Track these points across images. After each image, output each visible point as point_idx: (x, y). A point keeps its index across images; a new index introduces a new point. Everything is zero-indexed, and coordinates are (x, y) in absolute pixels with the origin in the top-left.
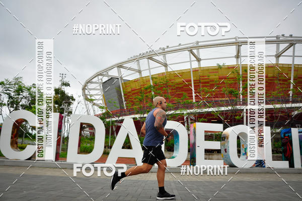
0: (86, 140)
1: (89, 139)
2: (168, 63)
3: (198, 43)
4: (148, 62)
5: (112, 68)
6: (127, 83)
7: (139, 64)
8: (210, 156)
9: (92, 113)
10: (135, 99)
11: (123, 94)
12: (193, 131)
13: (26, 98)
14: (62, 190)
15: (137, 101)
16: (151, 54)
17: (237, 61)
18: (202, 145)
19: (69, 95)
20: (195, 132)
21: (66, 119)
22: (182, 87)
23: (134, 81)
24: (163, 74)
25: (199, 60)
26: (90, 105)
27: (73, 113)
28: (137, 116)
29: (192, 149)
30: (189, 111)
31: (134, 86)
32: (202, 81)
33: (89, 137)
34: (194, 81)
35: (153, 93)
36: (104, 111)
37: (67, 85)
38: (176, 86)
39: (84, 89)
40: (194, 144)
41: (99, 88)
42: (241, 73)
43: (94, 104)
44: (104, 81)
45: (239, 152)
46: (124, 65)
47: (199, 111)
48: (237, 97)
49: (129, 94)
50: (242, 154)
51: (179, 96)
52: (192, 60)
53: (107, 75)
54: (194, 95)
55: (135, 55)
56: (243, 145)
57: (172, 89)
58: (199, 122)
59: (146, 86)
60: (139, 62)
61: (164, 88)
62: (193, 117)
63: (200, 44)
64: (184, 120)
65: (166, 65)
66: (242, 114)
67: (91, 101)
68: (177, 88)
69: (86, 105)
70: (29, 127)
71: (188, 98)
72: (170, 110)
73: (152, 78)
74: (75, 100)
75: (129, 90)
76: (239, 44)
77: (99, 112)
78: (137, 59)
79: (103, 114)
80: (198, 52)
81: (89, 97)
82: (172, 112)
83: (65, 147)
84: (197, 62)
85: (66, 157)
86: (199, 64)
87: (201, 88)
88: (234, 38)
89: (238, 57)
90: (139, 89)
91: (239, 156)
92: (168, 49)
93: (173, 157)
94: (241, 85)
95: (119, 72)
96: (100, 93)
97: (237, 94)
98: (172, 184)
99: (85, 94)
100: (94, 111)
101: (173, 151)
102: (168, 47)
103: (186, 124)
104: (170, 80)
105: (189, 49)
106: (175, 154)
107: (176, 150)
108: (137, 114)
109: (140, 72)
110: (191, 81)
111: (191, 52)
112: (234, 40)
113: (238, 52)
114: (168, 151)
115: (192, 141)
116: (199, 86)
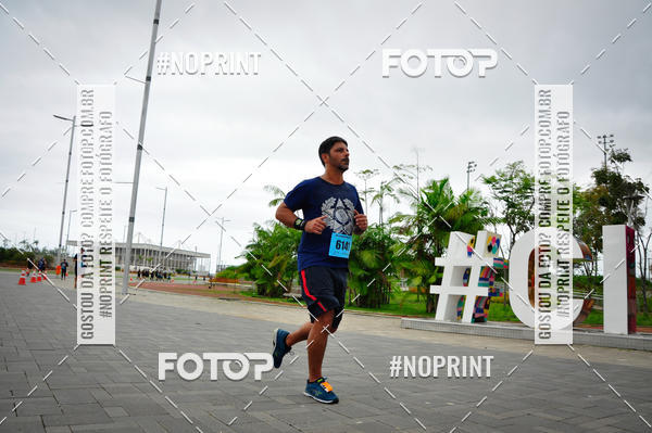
19: (632, 181)
37: (623, 158)
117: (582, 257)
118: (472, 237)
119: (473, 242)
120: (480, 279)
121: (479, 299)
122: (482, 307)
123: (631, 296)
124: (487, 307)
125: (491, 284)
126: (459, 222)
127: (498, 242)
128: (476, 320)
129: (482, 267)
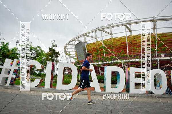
0: (67, 77)
1: (68, 76)
2: (113, 33)
3: (130, 21)
4: (101, 32)
5: (80, 36)
6: (89, 45)
7: (96, 34)
8: (138, 87)
9: (69, 62)
10: (94, 54)
11: (87, 51)
12: (128, 72)
13: (34, 53)
14: (55, 104)
15: (95, 55)
16: (103, 28)
17: (154, 31)
18: (133, 80)
19: (57, 52)
20: (129, 73)
21: (56, 65)
22: (121, 47)
23: (93, 44)
24: (110, 39)
25: (131, 31)
26: (68, 57)
27: (59, 62)
28: (95, 63)
29: (127, 82)
30: (125, 61)
31: (93, 46)
32: (132, 43)
33: (68, 75)
34: (128, 43)
35: (104, 51)
36: (76, 61)
37: (56, 46)
38: (117, 46)
39: (65, 48)
40: (129, 80)
41: (73, 47)
42: (156, 38)
43: (71, 57)
44: (76, 44)
45: (155, 85)
46: (87, 35)
47: (131, 60)
48: (154, 53)
49: (90, 51)
50: (157, 86)
51: (120, 52)
52: (127, 31)
53: (78, 41)
54: (128, 51)
55: (94, 29)
56: (158, 81)
57: (115, 48)
58: (131, 67)
59: (100, 46)
60: (96, 33)
61: (111, 48)
62: (127, 65)
63: (131, 21)
64: (122, 66)
65: (111, 34)
66: (157, 63)
67: (69, 55)
68: (118, 47)
69: (66, 57)
70: (35, 69)
71: (124, 53)
72: (114, 60)
73: (104, 42)
74: (60, 54)
75: (90, 48)
76: (155, 21)
77: (74, 61)
78: (95, 31)
79: (76, 62)
80: (130, 26)
81: (68, 53)
82: (115, 61)
83: (55, 81)
84: (129, 32)
85: (56, 86)
86: (131, 33)
87: (132, 48)
88: (152, 17)
89: (154, 28)
90: (96, 48)
91: (155, 87)
92: (113, 25)
93: (116, 87)
94: (156, 45)
95: (85, 39)
96: (74, 51)
97: (154, 51)
98: (116, 102)
99: (66, 51)
100: (71, 60)
101: (116, 83)
102: (112, 24)
103: (123, 68)
104: (114, 43)
105: (125, 25)
106: (117, 85)
107: (118, 83)
108: (95, 62)
109: (96, 38)
110: (126, 43)
111: (126, 26)
112: (152, 19)
113: (155, 25)
114: (113, 83)
115: (127, 78)
116: (131, 46)
117: (41, 69)
118: (13, 60)
119: (12, 62)
120: (13, 73)
121: (12, 78)
122: (13, 80)
123: (52, 79)
124: (15, 81)
125: (17, 74)
126: (10, 56)
127: (20, 63)
128: (11, 84)
129: (14, 69)
